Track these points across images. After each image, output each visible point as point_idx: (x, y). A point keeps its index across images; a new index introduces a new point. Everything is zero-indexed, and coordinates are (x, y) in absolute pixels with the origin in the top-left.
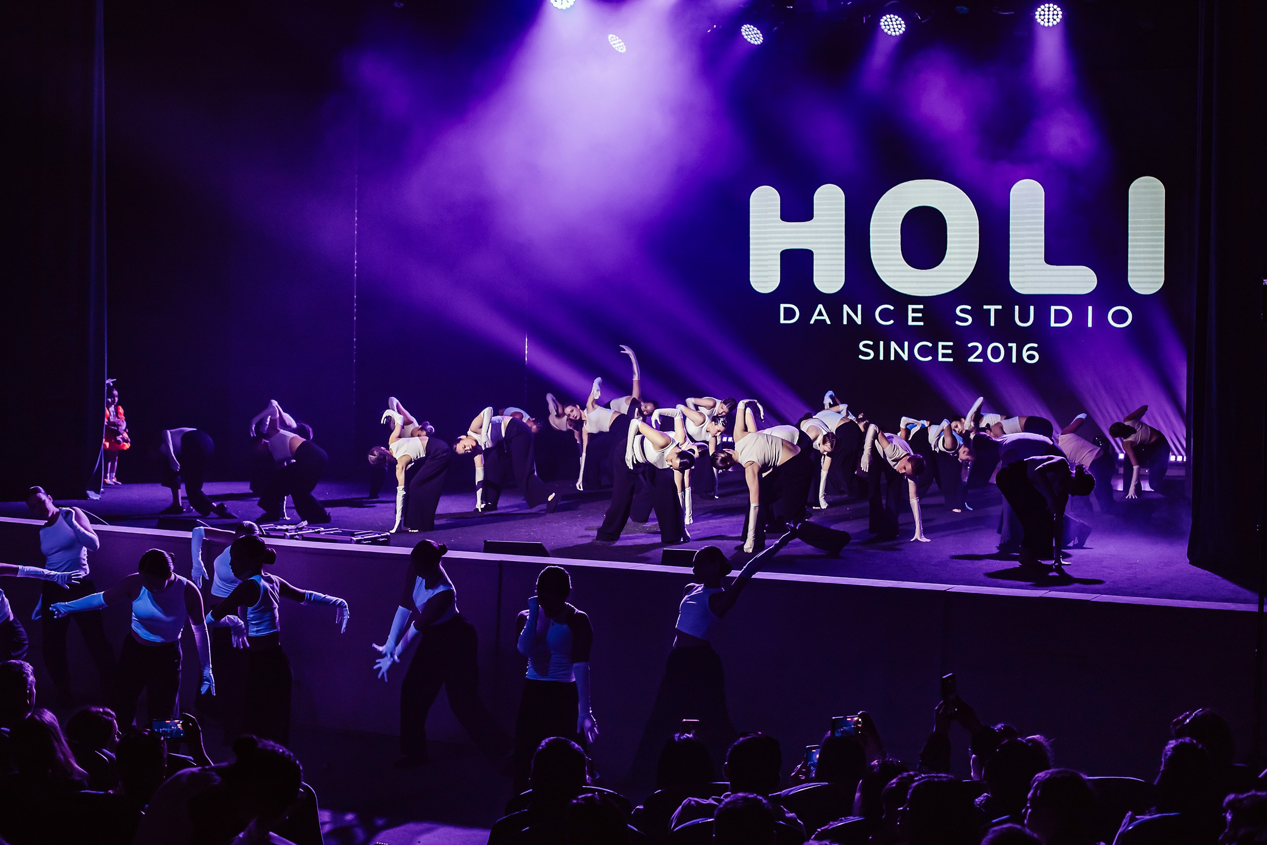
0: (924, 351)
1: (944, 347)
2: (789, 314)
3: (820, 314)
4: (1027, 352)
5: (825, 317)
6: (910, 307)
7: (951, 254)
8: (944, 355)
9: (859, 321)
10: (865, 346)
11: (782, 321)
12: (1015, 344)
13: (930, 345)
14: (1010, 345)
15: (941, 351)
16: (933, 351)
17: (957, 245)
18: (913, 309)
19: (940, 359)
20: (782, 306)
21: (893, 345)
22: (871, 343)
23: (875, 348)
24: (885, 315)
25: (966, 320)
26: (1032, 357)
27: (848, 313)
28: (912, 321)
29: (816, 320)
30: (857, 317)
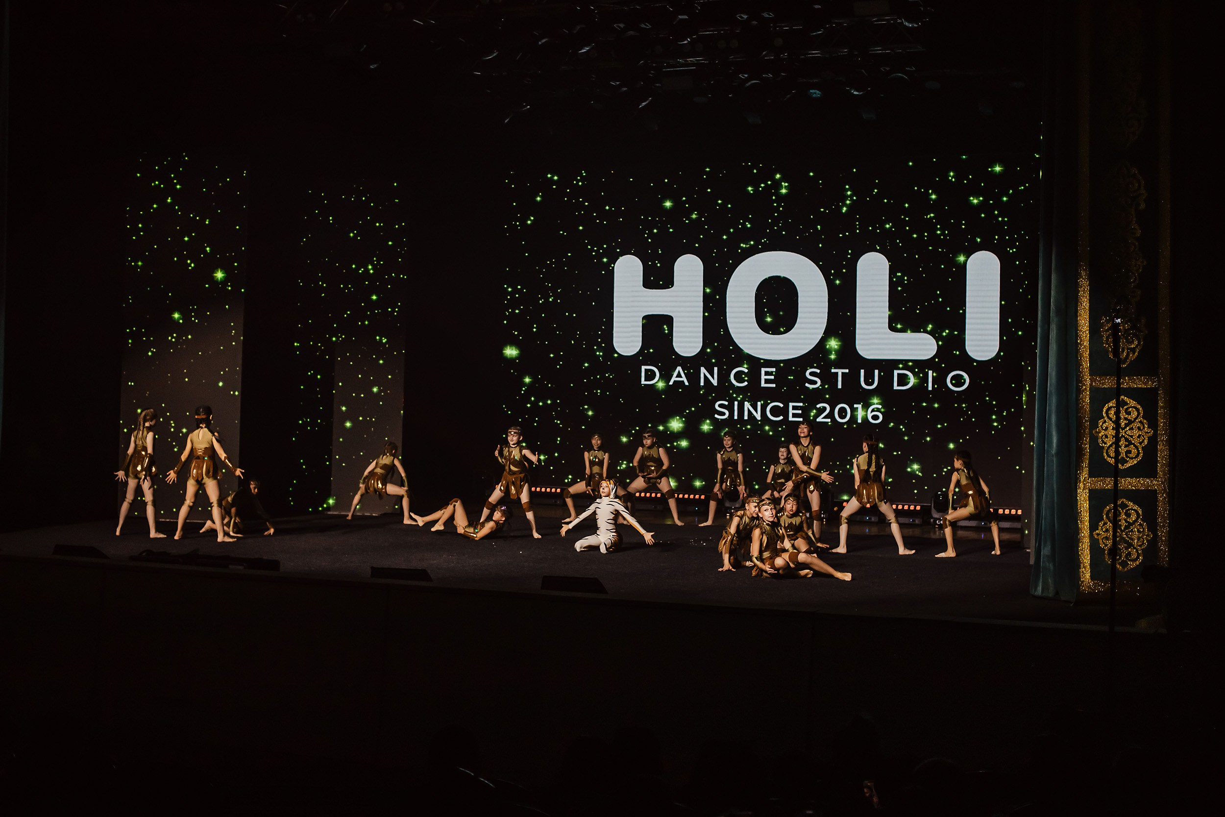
0: (775, 411)
1: (794, 408)
2: (650, 375)
3: (679, 375)
4: (871, 412)
5: (684, 379)
6: (763, 370)
7: (801, 323)
8: (794, 415)
9: (715, 382)
10: (721, 406)
11: (643, 382)
12: (860, 406)
13: (782, 405)
14: (855, 406)
15: (791, 411)
16: (784, 412)
17: (807, 315)
18: (765, 372)
19: (791, 419)
20: (644, 368)
21: (747, 405)
23: (730, 408)
24: (739, 377)
25: (815, 383)
26: (875, 417)
27: (705, 376)
28: (765, 383)
29: (675, 381)
30: (714, 378)
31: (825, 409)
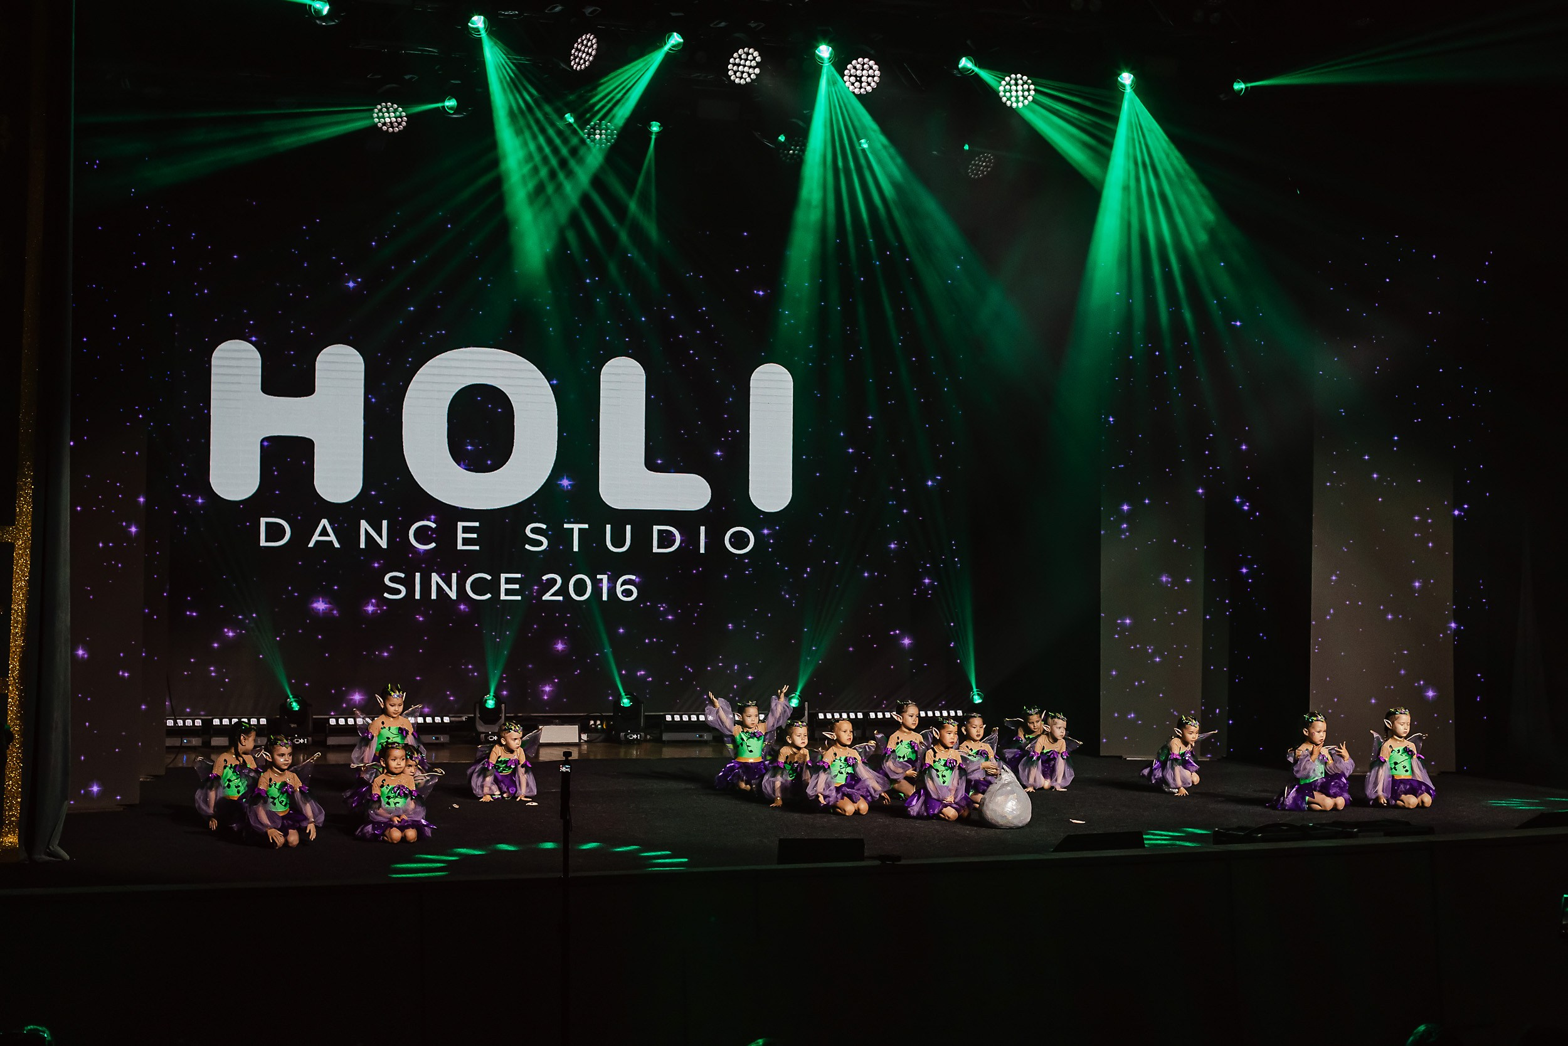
1: (508, 581)
2: (275, 532)
4: (621, 586)
5: (332, 538)
6: (460, 525)
7: (519, 453)
8: (508, 592)
9: (384, 543)
10: (393, 579)
11: (263, 543)
12: (606, 576)
13: (489, 578)
14: (599, 577)
15: (504, 587)
16: (494, 587)
17: (528, 441)
18: (464, 527)
19: (503, 597)
20: (263, 521)
21: (435, 578)
22: (402, 575)
23: (409, 583)
24: (423, 535)
25: (540, 543)
26: (628, 593)
27: (367, 532)
28: (463, 545)
29: (317, 542)
30: (381, 537)
31: (554, 581)
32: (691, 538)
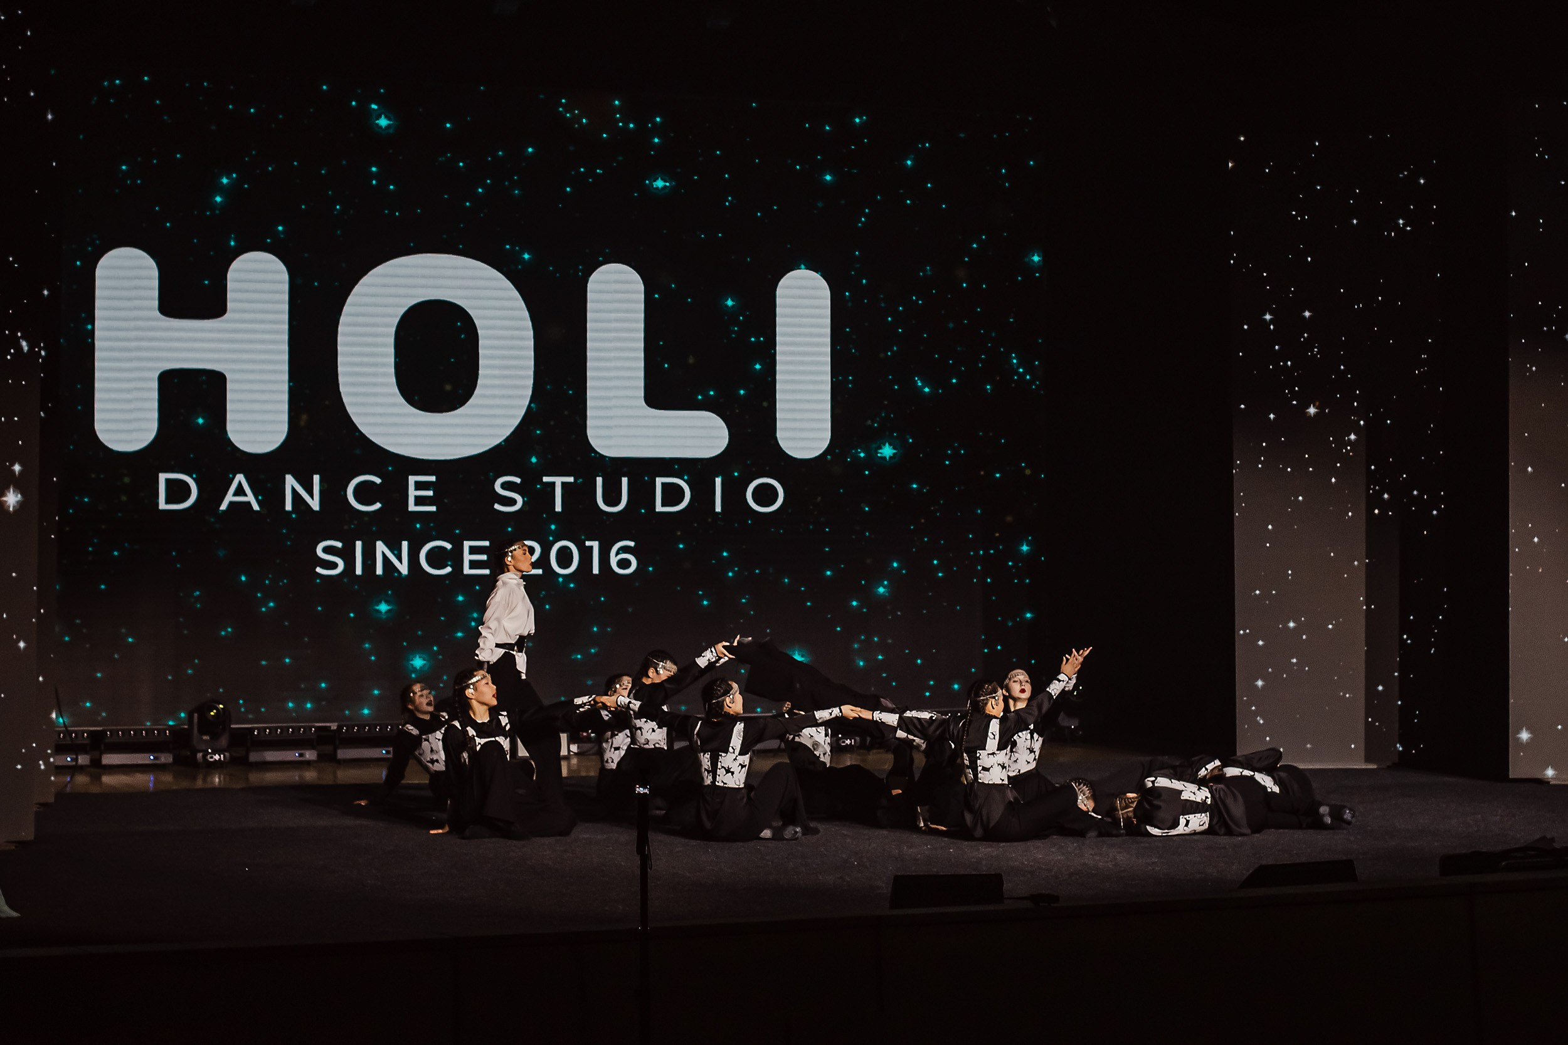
0: (436, 558)
1: (473, 550)
2: (177, 491)
4: (617, 554)
5: (250, 498)
6: (412, 479)
7: (485, 386)
8: (474, 565)
9: (315, 504)
10: (328, 550)
11: (163, 505)
12: (597, 543)
13: (449, 546)
14: (588, 543)
15: (467, 557)
16: (456, 557)
17: (497, 372)
18: (417, 483)
19: (467, 571)
20: (163, 477)
21: (381, 547)
22: (339, 545)
23: (347, 555)
24: (365, 493)
25: (513, 502)
26: (624, 564)
27: (294, 490)
28: (416, 504)
29: (231, 503)
30: (312, 496)
32: (703, 493)
